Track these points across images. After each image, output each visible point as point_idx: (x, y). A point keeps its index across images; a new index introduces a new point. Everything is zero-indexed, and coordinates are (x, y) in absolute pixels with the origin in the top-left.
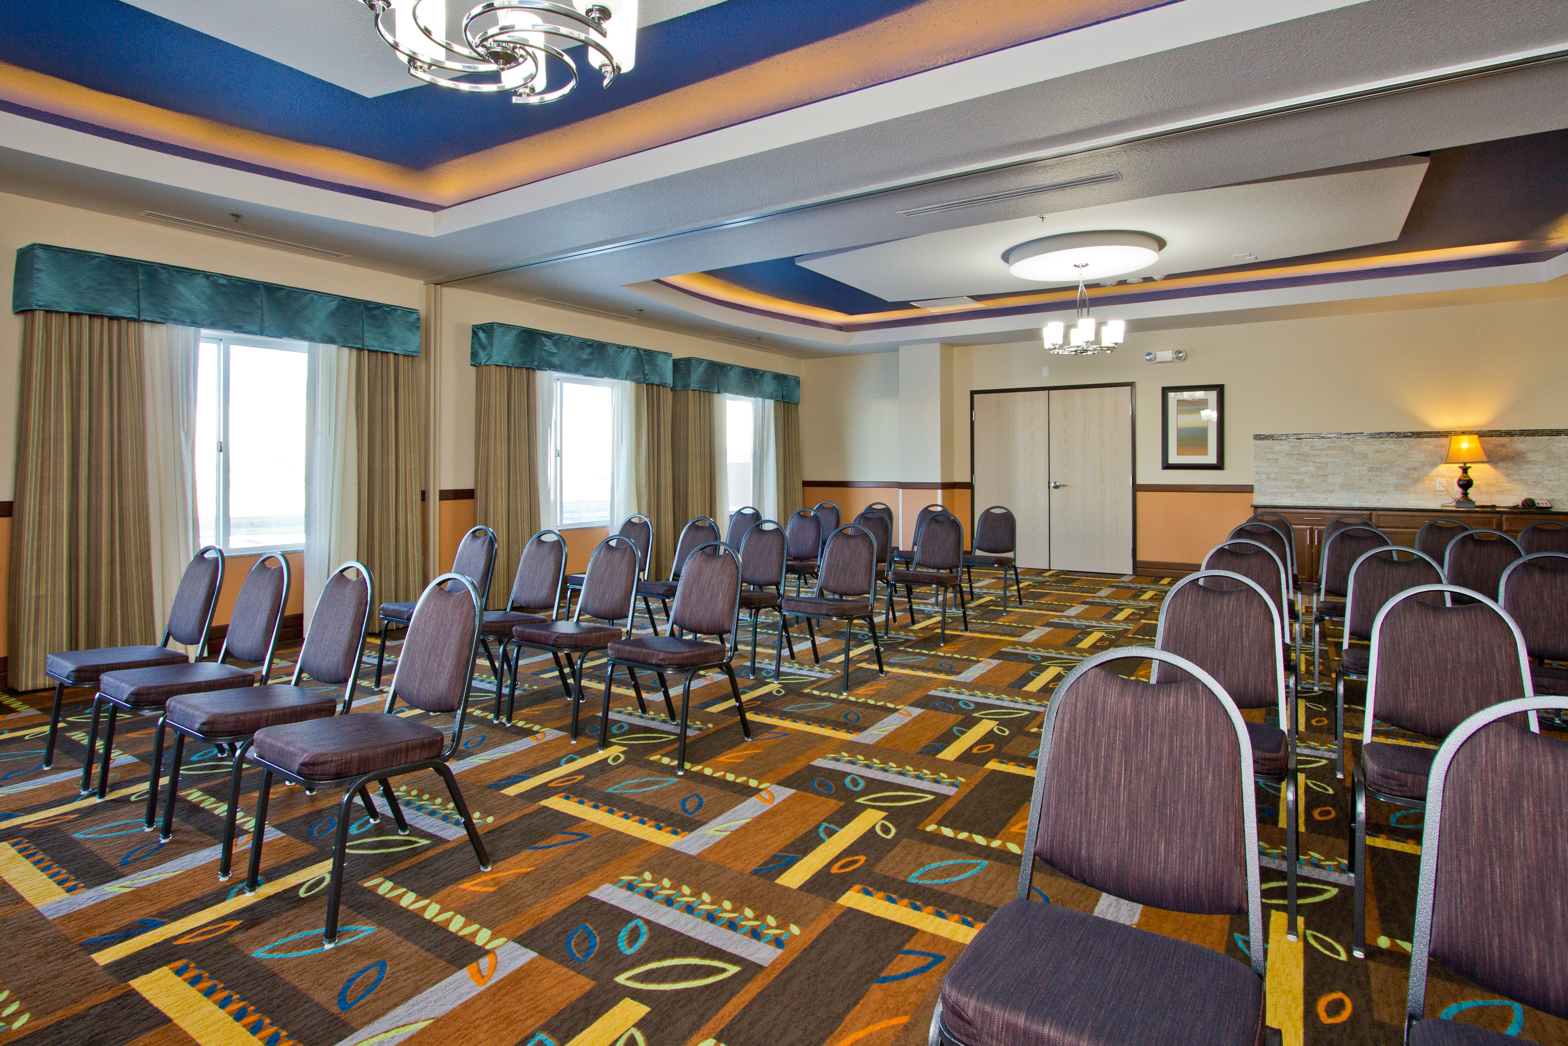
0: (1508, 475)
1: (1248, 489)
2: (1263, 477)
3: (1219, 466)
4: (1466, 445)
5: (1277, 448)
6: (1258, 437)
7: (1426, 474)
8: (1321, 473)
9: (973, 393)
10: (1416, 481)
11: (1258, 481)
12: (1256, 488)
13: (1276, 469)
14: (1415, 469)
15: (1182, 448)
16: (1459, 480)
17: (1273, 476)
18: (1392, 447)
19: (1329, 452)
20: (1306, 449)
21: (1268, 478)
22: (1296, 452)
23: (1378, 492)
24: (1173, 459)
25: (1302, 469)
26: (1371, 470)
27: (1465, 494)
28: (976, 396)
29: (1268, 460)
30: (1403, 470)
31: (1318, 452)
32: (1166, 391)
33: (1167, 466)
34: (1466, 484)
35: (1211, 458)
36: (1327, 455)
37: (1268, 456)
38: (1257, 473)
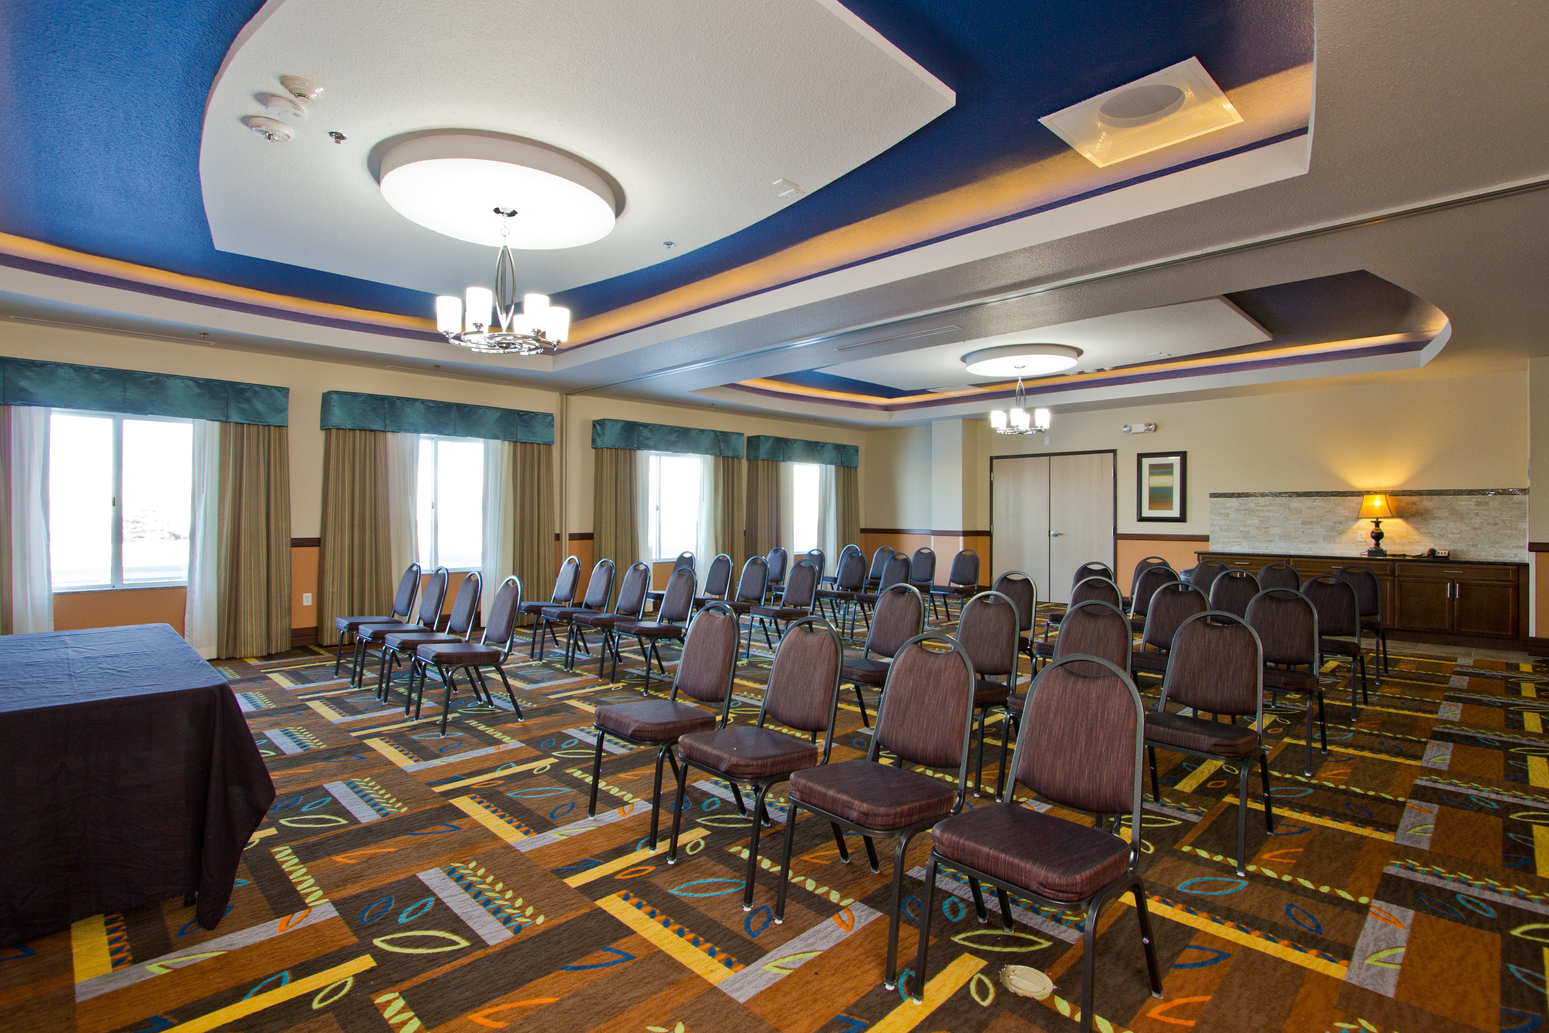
0: (1417, 529)
1: (1205, 539)
2: (1217, 528)
3: (1182, 519)
4: (1378, 503)
5: (1228, 505)
6: (1213, 495)
7: (1350, 527)
8: (1264, 526)
9: (992, 458)
10: (1341, 533)
11: (1213, 531)
12: (1211, 537)
13: (1228, 522)
14: (1340, 523)
15: (1153, 504)
16: (1373, 532)
17: (1225, 528)
18: (1321, 504)
19: (1270, 508)
20: (1252, 505)
21: (1221, 529)
22: (1243, 508)
23: (1309, 542)
24: (1146, 513)
25: (1248, 522)
26: (1304, 523)
27: (1377, 544)
28: (994, 461)
29: (1221, 514)
30: (1330, 523)
31: (1261, 508)
32: (1140, 456)
33: (1141, 519)
34: (1378, 536)
35: (1175, 513)
36: (1268, 511)
37: (1221, 511)
38: (1212, 525)
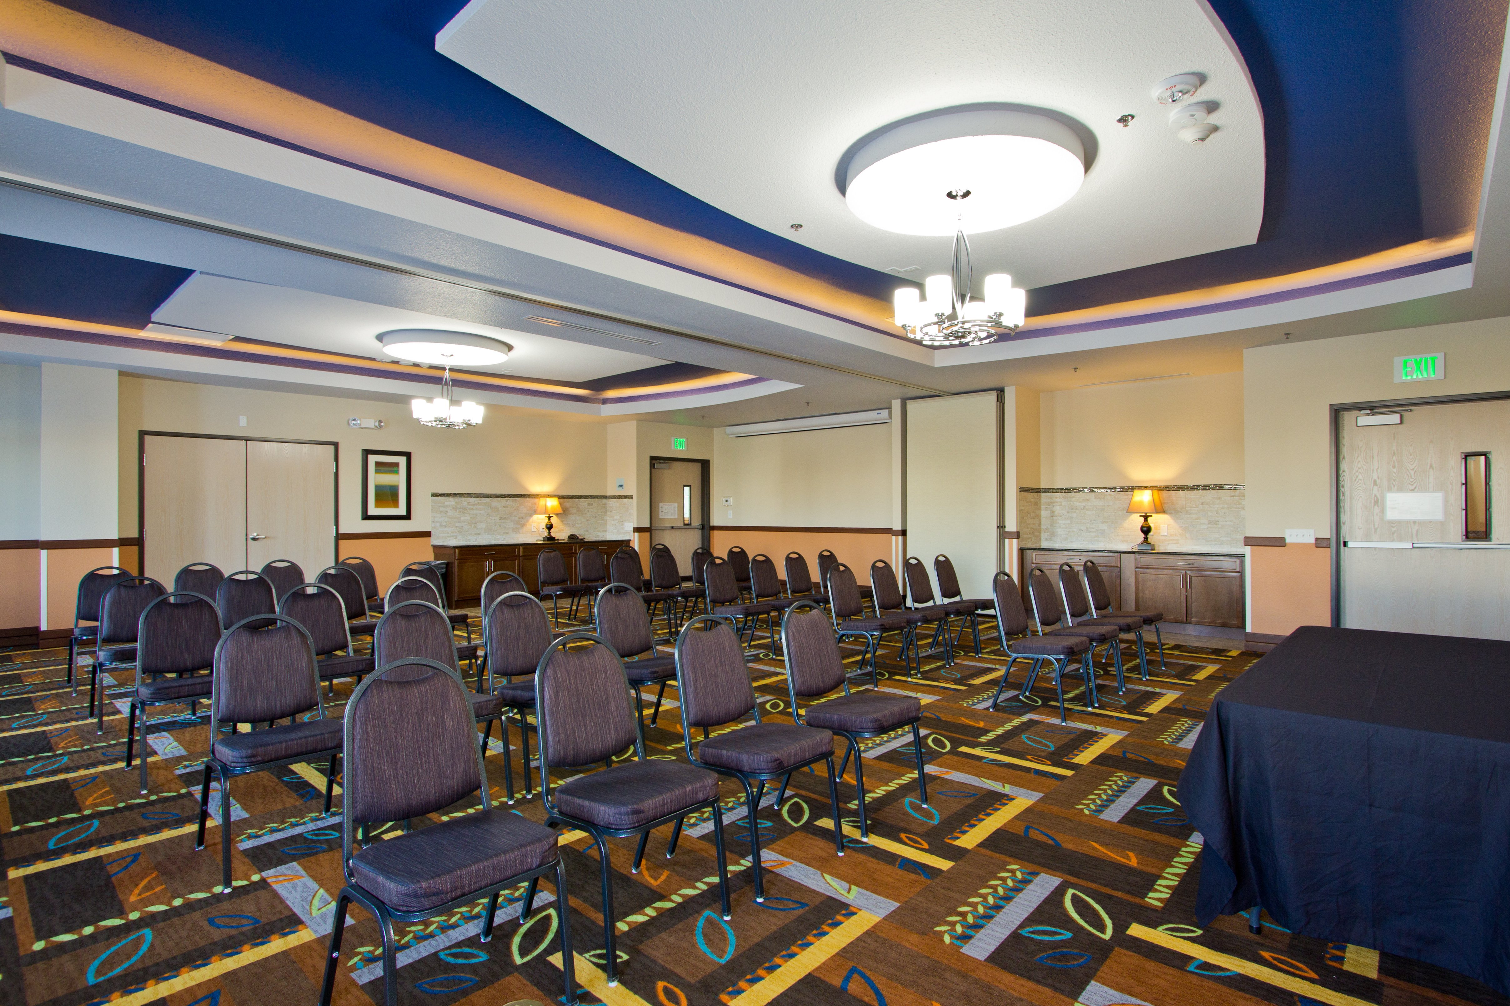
0: (562, 521)
1: (428, 534)
2: (438, 524)
3: (408, 517)
4: (553, 503)
5: (447, 503)
6: (434, 495)
7: (528, 521)
8: (474, 522)
10: (523, 525)
11: (434, 528)
12: (433, 533)
13: (446, 519)
14: (522, 518)
15: (395, 503)
16: (547, 525)
17: (444, 524)
18: (511, 503)
19: (478, 507)
20: (465, 504)
21: (441, 526)
22: (458, 506)
23: (504, 533)
24: (372, 511)
25: (462, 519)
26: (501, 519)
27: (549, 533)
29: (441, 512)
30: (516, 518)
31: (472, 507)
32: (367, 453)
33: (366, 517)
34: (550, 527)
35: (402, 510)
36: (477, 509)
37: (442, 509)
38: (434, 522)
